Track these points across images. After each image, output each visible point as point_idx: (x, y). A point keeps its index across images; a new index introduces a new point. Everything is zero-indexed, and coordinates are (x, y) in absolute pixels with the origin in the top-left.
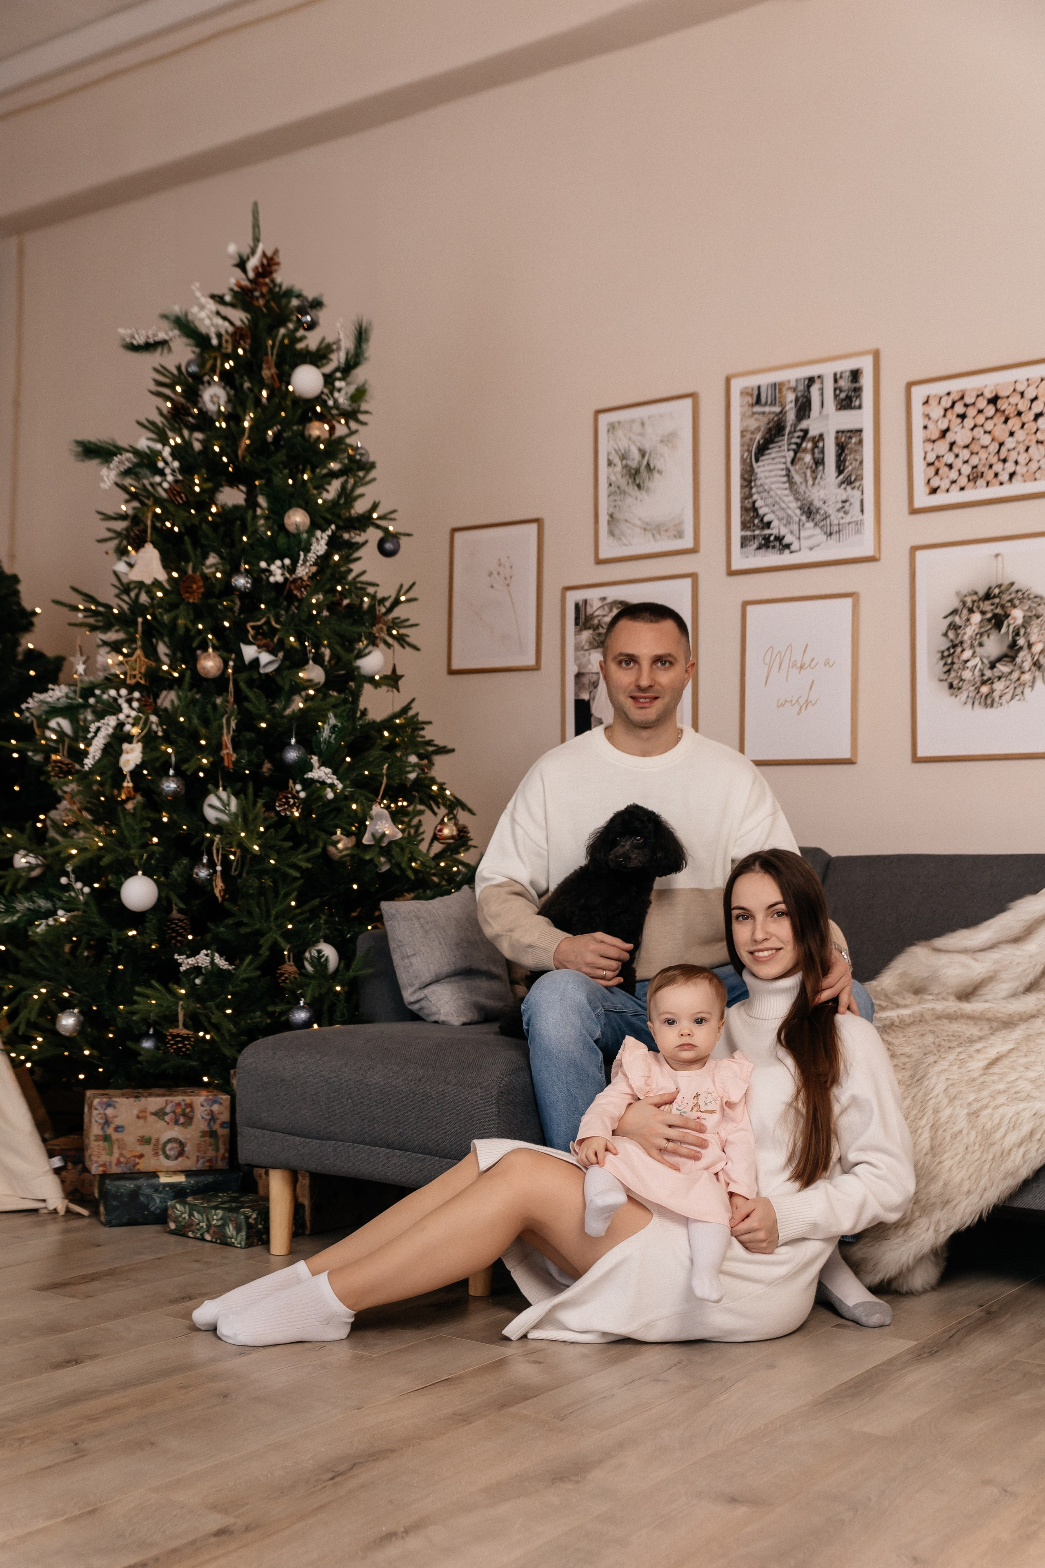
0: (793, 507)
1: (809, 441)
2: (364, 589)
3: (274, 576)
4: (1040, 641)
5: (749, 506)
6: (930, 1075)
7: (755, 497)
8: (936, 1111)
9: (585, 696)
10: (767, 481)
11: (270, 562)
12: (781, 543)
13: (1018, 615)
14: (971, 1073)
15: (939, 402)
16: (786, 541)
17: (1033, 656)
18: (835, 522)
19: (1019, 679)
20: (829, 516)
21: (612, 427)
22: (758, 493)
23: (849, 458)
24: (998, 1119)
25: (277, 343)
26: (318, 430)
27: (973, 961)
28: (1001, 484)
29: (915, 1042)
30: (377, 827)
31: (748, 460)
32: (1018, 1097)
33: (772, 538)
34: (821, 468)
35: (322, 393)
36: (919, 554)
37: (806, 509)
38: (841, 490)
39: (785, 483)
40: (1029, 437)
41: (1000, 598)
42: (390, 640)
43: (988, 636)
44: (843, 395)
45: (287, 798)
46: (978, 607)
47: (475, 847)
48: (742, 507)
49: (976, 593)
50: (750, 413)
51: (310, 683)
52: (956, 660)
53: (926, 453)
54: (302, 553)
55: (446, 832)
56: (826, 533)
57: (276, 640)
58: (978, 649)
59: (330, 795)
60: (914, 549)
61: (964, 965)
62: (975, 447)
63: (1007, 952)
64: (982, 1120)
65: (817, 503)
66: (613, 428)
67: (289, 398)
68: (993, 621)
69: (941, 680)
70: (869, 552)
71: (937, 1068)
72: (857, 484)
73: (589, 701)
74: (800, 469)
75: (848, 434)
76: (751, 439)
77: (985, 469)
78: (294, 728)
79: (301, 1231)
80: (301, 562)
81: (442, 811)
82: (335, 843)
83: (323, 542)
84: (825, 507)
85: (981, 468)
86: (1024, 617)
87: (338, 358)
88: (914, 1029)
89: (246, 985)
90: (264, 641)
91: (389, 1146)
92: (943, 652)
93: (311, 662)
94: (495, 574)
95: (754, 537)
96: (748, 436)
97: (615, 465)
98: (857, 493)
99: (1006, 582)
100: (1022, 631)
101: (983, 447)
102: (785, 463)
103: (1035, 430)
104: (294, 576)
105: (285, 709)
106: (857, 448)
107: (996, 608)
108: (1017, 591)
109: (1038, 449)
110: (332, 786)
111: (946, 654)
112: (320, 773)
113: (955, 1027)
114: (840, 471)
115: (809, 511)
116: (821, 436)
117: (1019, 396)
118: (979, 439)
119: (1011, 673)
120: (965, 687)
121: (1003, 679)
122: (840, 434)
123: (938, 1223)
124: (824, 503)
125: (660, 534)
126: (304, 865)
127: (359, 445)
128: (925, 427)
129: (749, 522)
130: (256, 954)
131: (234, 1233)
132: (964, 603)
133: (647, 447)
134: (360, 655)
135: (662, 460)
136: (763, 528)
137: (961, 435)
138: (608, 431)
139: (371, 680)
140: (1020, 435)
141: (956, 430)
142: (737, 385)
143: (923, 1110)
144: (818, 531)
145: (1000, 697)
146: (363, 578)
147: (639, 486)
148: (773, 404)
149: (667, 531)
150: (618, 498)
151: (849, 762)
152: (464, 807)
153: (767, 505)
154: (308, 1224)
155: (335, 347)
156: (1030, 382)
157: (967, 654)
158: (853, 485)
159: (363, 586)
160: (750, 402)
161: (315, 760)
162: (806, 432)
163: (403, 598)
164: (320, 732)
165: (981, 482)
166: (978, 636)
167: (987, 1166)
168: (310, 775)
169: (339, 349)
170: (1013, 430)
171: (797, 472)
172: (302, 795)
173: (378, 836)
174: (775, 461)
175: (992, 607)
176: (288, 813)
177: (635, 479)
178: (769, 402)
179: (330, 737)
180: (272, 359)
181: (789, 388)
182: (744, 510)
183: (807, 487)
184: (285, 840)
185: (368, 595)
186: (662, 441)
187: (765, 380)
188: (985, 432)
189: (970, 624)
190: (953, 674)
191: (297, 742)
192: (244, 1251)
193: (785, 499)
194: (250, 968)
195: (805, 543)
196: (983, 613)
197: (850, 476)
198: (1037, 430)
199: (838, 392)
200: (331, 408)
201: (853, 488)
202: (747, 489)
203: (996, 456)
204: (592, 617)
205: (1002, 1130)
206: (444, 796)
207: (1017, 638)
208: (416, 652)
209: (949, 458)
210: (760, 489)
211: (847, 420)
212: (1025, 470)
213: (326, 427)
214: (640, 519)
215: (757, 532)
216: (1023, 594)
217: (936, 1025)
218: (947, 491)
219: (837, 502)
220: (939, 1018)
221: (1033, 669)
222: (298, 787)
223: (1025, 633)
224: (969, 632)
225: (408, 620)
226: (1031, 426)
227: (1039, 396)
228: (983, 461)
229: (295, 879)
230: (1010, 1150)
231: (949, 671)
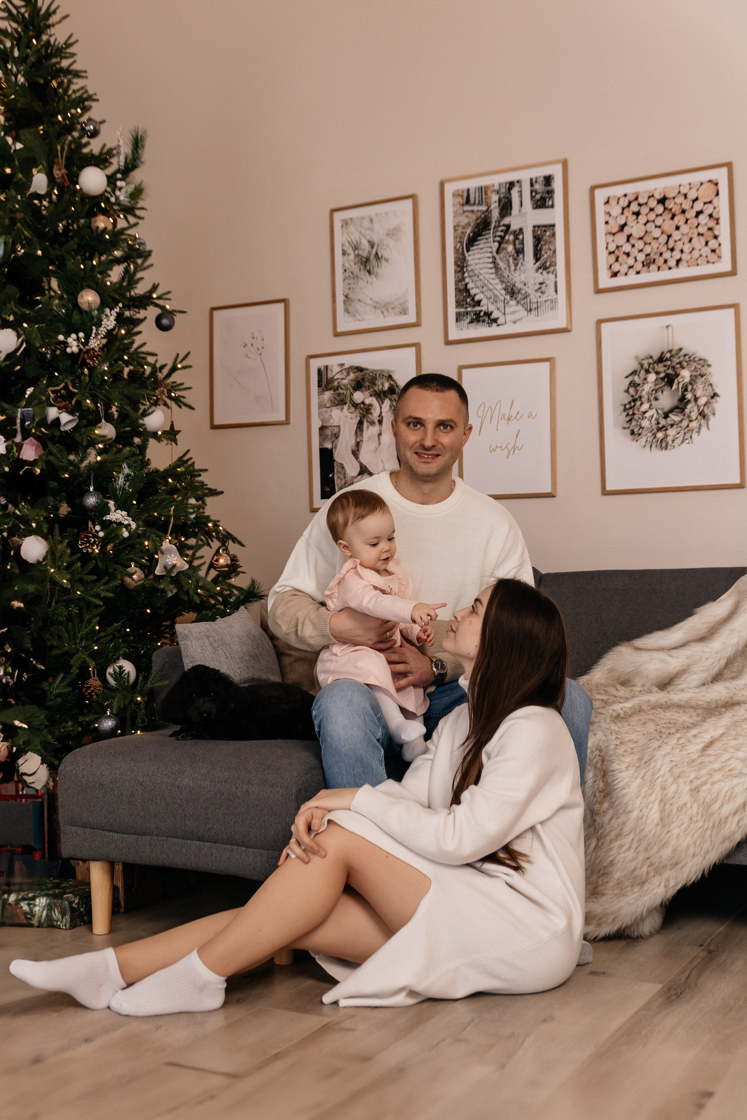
0: (499, 288)
1: (511, 234)
2: (144, 358)
3: (71, 347)
4: (704, 396)
5: (462, 288)
6: (655, 758)
7: (467, 280)
8: (663, 788)
9: (328, 445)
10: (477, 267)
11: (67, 335)
12: (489, 318)
13: (686, 374)
14: (690, 755)
15: (618, 202)
16: (493, 316)
17: (698, 407)
18: (535, 300)
19: (688, 426)
20: (529, 295)
21: (345, 223)
22: (470, 277)
23: (544, 248)
24: (716, 793)
25: (66, 148)
26: (102, 222)
27: (669, 657)
28: (670, 268)
29: (639, 729)
30: (167, 560)
31: (461, 250)
32: (731, 774)
33: (482, 314)
34: (521, 256)
35: (106, 191)
36: (604, 326)
37: (510, 290)
38: (538, 274)
39: (491, 268)
40: (692, 231)
41: (671, 361)
42: (168, 401)
43: (662, 392)
44: (538, 197)
45: (88, 537)
46: (654, 369)
47: (243, 573)
48: (456, 289)
49: (651, 357)
50: (461, 211)
51: (102, 439)
52: (636, 412)
53: (608, 244)
54: (94, 328)
55: (222, 561)
56: (526, 309)
57: (73, 402)
58: (654, 402)
59: (126, 534)
60: (599, 322)
61: (662, 661)
62: (648, 239)
63: (695, 649)
64: (702, 794)
65: (519, 285)
66: (347, 224)
67: (78, 195)
68: (666, 380)
69: (625, 428)
70: (563, 325)
71: (662, 752)
72: (552, 269)
73: (332, 449)
74: (504, 257)
75: (544, 228)
76: (462, 233)
77: (657, 257)
78: (92, 477)
79: (116, 910)
80: (93, 335)
81: (216, 544)
82: (130, 575)
83: (112, 318)
84: (525, 288)
85: (653, 256)
86: (691, 376)
87: (117, 163)
88: (635, 718)
89: (60, 699)
90: (64, 403)
91: (199, 839)
92: (625, 405)
93: (103, 421)
94: (249, 345)
95: (467, 313)
96: (460, 230)
97: (348, 254)
98: (551, 276)
99: (676, 348)
100: (690, 388)
101: (654, 239)
102: (491, 252)
103: (696, 225)
104: (87, 347)
105: (82, 461)
106: (551, 239)
107: (668, 369)
108: (685, 355)
109: (700, 240)
110: (128, 526)
111: (628, 406)
112: (117, 515)
113: (669, 715)
114: (537, 258)
115: (512, 292)
116: (521, 230)
117: (683, 197)
118: (651, 232)
119: (681, 421)
120: (644, 433)
121: (675, 427)
122: (537, 228)
123: (668, 880)
124: (525, 284)
125: (388, 311)
126: (103, 594)
127: (137, 236)
128: (607, 223)
129: (463, 301)
130: (67, 673)
131: (60, 917)
132: (642, 365)
133: (375, 239)
134: (145, 414)
135: (389, 250)
136: (474, 306)
137: (636, 229)
138: (342, 226)
139: (154, 435)
140: (684, 229)
141: (632, 224)
142: (450, 189)
143: (652, 787)
144: (520, 307)
145: (673, 441)
146: (143, 349)
147: (369, 272)
148: (480, 203)
149: (393, 308)
150: (352, 281)
151: (550, 495)
152: (235, 540)
153: (477, 287)
154: (123, 904)
155: (115, 152)
156: (692, 186)
157: (645, 407)
158: (548, 270)
159: (143, 355)
160: (461, 202)
161: (111, 504)
162: (508, 227)
163: (179, 366)
164: (115, 481)
165: (653, 267)
166: (654, 392)
167: (709, 833)
168: (108, 517)
169: (119, 153)
170: (679, 224)
171: (501, 259)
172: (101, 534)
173: (169, 567)
174: (483, 251)
175: (665, 368)
176: (90, 550)
177: (366, 266)
178: (477, 202)
179: (125, 484)
180: (63, 161)
181: (494, 191)
182: (458, 291)
183: (510, 272)
184: (89, 573)
185: (148, 364)
186: (388, 235)
187: (473, 184)
188: (656, 227)
189: (647, 383)
190: (634, 423)
191: (95, 489)
192: (69, 932)
193: (492, 281)
194: (62, 685)
195: (509, 318)
196: (657, 373)
197: (545, 262)
198: (698, 225)
199: (534, 194)
200: (113, 204)
201: (548, 273)
202: (460, 274)
203: (666, 246)
204: (332, 380)
205: (719, 803)
206: (218, 532)
207: (686, 393)
208: (191, 411)
209: (627, 248)
210: (471, 274)
211: (542, 216)
212: (689, 257)
213: (111, 220)
214: (371, 299)
215: (469, 309)
216: (690, 357)
217: (653, 714)
218: (626, 274)
219: (535, 284)
220: (654, 708)
221: (699, 417)
222: (98, 528)
223: (692, 389)
224: (647, 388)
225: (183, 384)
226: (693, 222)
227: (699, 197)
228: (655, 250)
229: (97, 606)
230: (727, 818)
231: (631, 420)
